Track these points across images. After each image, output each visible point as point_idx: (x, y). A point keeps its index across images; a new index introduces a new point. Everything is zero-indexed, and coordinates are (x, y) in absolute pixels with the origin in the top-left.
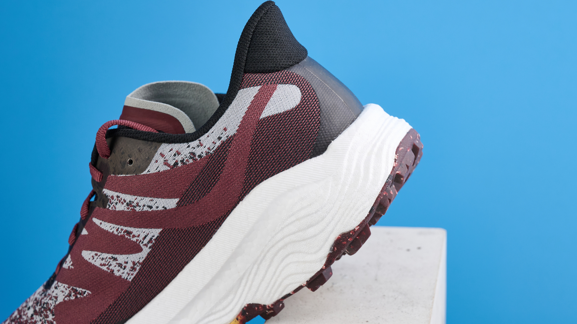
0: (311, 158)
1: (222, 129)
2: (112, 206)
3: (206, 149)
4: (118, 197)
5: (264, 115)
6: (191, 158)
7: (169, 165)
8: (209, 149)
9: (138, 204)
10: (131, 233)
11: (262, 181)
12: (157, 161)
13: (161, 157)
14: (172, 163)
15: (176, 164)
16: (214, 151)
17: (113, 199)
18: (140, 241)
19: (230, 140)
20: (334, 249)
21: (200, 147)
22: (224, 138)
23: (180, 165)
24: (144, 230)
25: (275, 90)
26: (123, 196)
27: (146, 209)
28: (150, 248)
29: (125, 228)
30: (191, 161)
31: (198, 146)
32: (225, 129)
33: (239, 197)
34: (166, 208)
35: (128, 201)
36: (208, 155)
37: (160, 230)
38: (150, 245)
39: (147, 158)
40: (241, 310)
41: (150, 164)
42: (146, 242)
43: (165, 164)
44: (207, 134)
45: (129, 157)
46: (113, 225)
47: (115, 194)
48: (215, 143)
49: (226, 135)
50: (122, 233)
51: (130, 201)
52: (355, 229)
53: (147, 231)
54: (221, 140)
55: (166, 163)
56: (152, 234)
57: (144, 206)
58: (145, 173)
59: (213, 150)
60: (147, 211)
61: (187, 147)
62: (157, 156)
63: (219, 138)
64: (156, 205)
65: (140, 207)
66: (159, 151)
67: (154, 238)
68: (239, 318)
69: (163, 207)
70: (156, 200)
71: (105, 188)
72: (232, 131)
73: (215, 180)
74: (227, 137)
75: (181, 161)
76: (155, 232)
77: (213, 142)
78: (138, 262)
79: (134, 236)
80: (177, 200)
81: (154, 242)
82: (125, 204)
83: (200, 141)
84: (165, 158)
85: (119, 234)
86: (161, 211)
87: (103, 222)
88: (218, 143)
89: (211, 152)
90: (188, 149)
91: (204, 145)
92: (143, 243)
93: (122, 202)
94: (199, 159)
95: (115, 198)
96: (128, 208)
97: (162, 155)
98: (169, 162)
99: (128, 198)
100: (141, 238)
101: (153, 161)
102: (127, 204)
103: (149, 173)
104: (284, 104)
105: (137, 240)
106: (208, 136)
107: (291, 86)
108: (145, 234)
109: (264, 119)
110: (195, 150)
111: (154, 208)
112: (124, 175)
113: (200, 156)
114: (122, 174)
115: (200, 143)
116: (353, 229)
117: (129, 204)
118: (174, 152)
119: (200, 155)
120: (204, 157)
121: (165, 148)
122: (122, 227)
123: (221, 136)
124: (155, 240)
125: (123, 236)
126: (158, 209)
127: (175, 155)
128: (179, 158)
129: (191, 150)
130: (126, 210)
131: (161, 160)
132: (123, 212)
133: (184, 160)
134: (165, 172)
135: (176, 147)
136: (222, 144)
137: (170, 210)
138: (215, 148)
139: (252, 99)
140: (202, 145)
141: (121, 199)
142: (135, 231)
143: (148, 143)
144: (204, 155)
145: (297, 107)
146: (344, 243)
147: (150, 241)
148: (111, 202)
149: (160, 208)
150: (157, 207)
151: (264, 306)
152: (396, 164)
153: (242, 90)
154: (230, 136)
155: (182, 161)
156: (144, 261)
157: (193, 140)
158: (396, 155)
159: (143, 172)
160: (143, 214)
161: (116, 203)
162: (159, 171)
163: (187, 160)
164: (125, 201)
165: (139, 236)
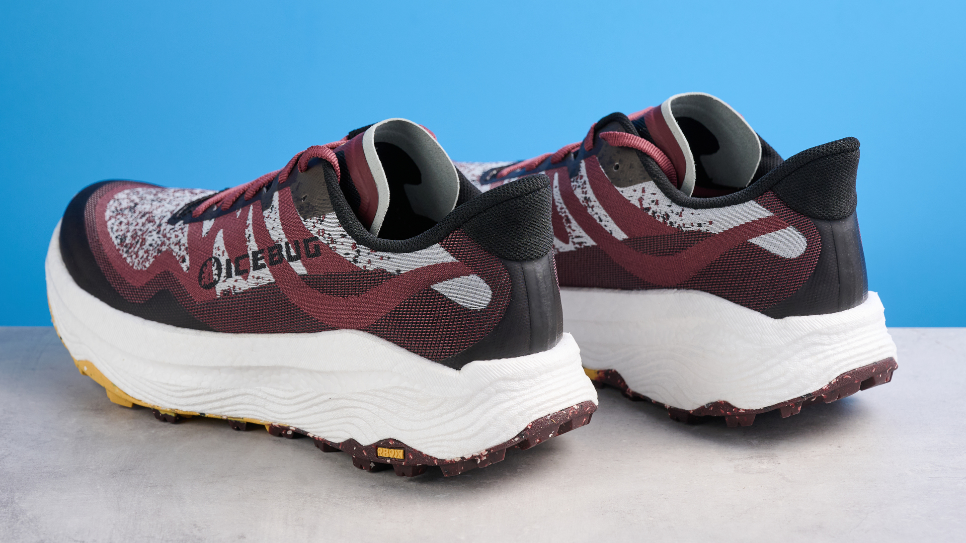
0: (762, 313)
1: (708, 220)
2: (575, 183)
3: (681, 223)
4: (585, 183)
5: (754, 241)
6: (663, 217)
7: (641, 204)
8: (684, 225)
9: (592, 207)
10: (570, 222)
11: (707, 291)
12: (635, 191)
13: (641, 191)
14: (645, 205)
15: (648, 209)
16: (686, 231)
17: (581, 179)
18: (572, 236)
19: (708, 235)
20: (710, 407)
21: (678, 216)
22: (703, 229)
23: (650, 213)
24: (581, 230)
25: (784, 228)
26: (588, 187)
27: (596, 217)
28: (576, 248)
29: (568, 214)
30: (661, 220)
31: (677, 214)
32: (711, 223)
33: (678, 284)
34: (611, 233)
35: (588, 196)
36: (679, 229)
37: (594, 244)
38: (578, 246)
39: (630, 179)
40: (607, 368)
41: (628, 188)
42: (576, 240)
43: (639, 200)
44: (693, 211)
45: (620, 161)
46: (561, 201)
47: (585, 178)
48: (693, 226)
49: (707, 228)
50: (563, 215)
51: (589, 198)
52: (739, 409)
53: (583, 233)
54: (699, 228)
55: (641, 200)
56: (585, 240)
57: (597, 214)
58: (619, 189)
59: (686, 229)
60: (596, 220)
61: (668, 206)
62: (639, 187)
63: (700, 225)
64: (606, 223)
65: (593, 211)
66: (644, 185)
67: (584, 244)
68: (600, 373)
69: (611, 231)
70: (609, 218)
71: (585, 162)
72: (716, 229)
73: (669, 252)
74: (707, 230)
75: (653, 211)
76: (590, 242)
77: (692, 224)
78: (558, 249)
79: (570, 227)
80: (626, 237)
81: (582, 247)
82: (584, 195)
83: (683, 210)
84: (643, 195)
85: (560, 214)
86: (606, 231)
87: (558, 188)
88: (695, 228)
89: (684, 229)
90: (667, 207)
91: (683, 218)
92: (573, 239)
93: (583, 191)
94: (668, 225)
95: (583, 181)
96: (583, 202)
97: (643, 191)
98: (643, 202)
99: (591, 194)
100: (574, 234)
101: (632, 188)
102: (585, 198)
103: (621, 193)
104: (781, 247)
105: (570, 233)
106: (692, 214)
107: (802, 236)
108: (580, 235)
109: (751, 244)
110: (671, 214)
111: (603, 224)
112: (604, 172)
113: (671, 223)
114: (603, 168)
115: (681, 213)
116: (739, 407)
117: (587, 200)
118: (654, 198)
119: (673, 223)
120: (674, 227)
121: (650, 186)
122: (567, 211)
123: (702, 225)
124: (585, 247)
125: (561, 218)
126: (606, 228)
127: (653, 201)
128: (654, 207)
129: (668, 211)
130: (581, 201)
131: (639, 194)
132: (577, 199)
133: (656, 212)
134: (633, 205)
135: (660, 196)
136: (697, 231)
137: (614, 238)
138: (689, 229)
139: (756, 219)
140: (681, 216)
141: (585, 188)
142: (574, 224)
143: (642, 167)
144: (676, 226)
145: (790, 260)
146: (722, 411)
147: (580, 244)
148: (577, 179)
149: (607, 229)
150: (606, 226)
151: (627, 387)
152: (827, 388)
153: (755, 202)
154: (709, 231)
155: (654, 213)
156: (563, 253)
157: (678, 204)
158: (835, 380)
159: (618, 186)
160: (590, 218)
161: (579, 187)
162: (630, 201)
163: (659, 216)
164: (586, 193)
165: (574, 231)
